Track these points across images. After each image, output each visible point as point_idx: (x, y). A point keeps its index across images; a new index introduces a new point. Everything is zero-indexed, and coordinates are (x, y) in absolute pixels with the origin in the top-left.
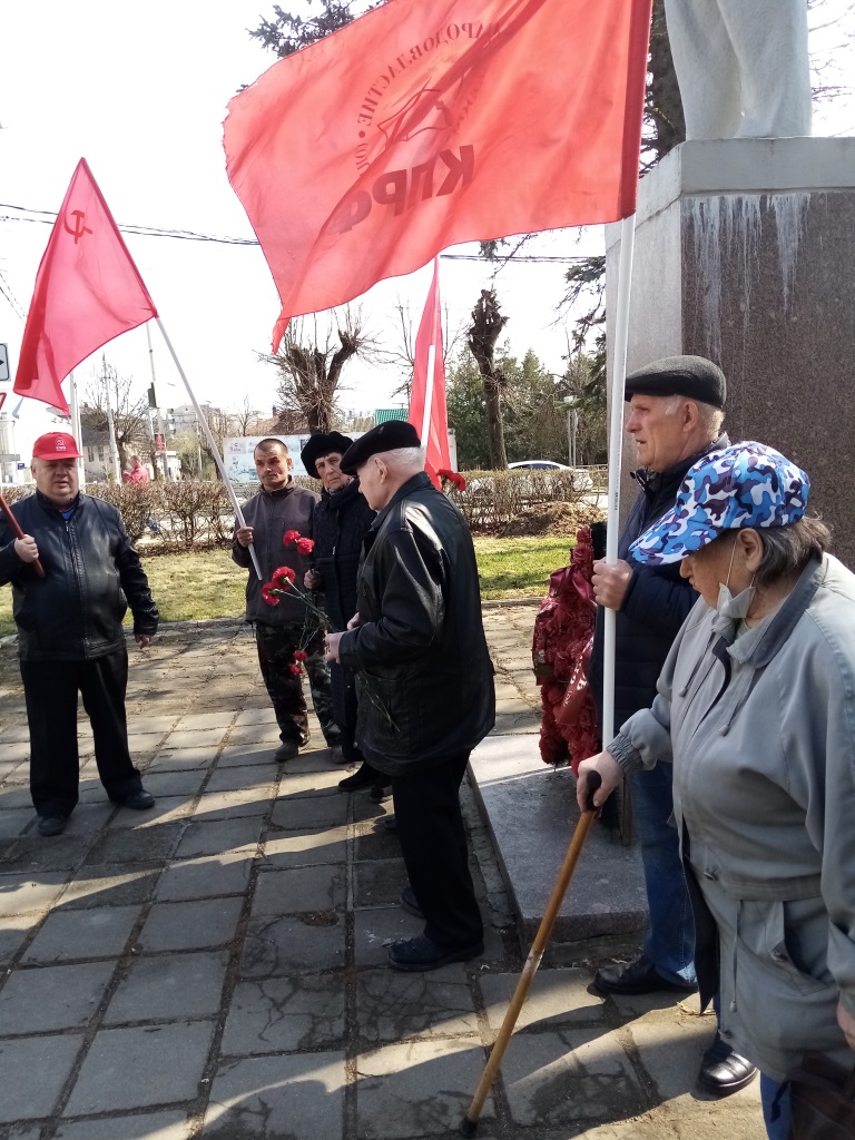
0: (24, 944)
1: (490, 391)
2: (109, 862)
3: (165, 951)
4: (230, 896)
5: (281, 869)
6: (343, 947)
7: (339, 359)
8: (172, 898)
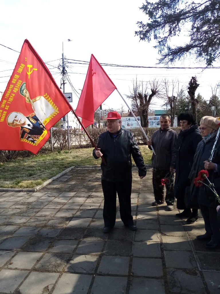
0: (97, 266)
1: (194, 105)
2: (115, 240)
3: (142, 276)
4: (156, 258)
5: (170, 250)
6: (203, 286)
7: (151, 96)
8: (138, 256)
